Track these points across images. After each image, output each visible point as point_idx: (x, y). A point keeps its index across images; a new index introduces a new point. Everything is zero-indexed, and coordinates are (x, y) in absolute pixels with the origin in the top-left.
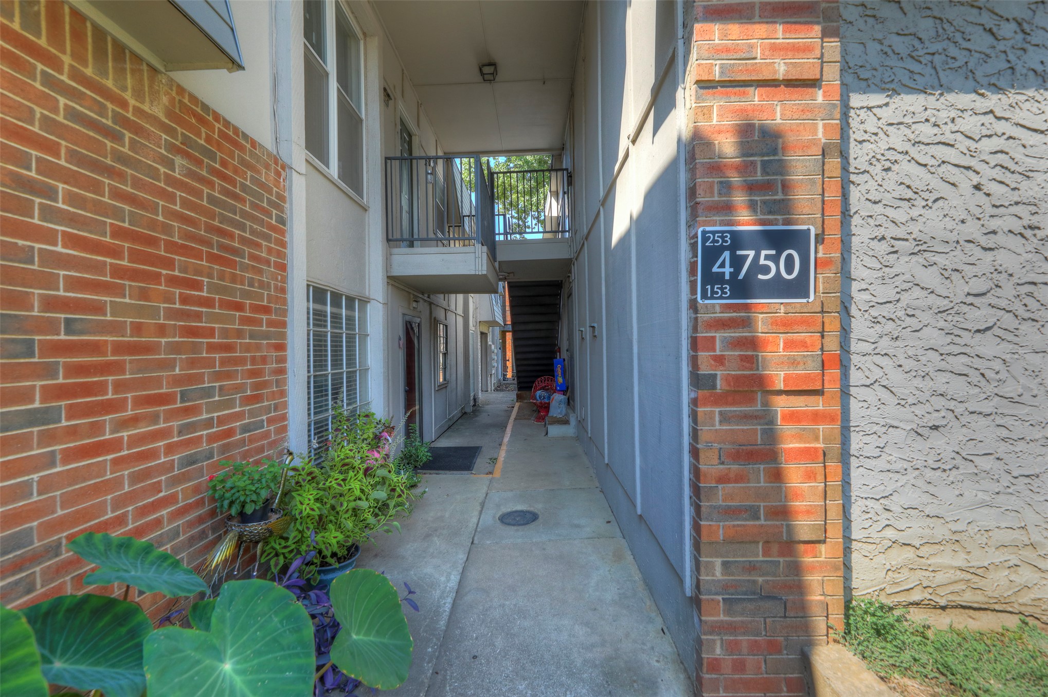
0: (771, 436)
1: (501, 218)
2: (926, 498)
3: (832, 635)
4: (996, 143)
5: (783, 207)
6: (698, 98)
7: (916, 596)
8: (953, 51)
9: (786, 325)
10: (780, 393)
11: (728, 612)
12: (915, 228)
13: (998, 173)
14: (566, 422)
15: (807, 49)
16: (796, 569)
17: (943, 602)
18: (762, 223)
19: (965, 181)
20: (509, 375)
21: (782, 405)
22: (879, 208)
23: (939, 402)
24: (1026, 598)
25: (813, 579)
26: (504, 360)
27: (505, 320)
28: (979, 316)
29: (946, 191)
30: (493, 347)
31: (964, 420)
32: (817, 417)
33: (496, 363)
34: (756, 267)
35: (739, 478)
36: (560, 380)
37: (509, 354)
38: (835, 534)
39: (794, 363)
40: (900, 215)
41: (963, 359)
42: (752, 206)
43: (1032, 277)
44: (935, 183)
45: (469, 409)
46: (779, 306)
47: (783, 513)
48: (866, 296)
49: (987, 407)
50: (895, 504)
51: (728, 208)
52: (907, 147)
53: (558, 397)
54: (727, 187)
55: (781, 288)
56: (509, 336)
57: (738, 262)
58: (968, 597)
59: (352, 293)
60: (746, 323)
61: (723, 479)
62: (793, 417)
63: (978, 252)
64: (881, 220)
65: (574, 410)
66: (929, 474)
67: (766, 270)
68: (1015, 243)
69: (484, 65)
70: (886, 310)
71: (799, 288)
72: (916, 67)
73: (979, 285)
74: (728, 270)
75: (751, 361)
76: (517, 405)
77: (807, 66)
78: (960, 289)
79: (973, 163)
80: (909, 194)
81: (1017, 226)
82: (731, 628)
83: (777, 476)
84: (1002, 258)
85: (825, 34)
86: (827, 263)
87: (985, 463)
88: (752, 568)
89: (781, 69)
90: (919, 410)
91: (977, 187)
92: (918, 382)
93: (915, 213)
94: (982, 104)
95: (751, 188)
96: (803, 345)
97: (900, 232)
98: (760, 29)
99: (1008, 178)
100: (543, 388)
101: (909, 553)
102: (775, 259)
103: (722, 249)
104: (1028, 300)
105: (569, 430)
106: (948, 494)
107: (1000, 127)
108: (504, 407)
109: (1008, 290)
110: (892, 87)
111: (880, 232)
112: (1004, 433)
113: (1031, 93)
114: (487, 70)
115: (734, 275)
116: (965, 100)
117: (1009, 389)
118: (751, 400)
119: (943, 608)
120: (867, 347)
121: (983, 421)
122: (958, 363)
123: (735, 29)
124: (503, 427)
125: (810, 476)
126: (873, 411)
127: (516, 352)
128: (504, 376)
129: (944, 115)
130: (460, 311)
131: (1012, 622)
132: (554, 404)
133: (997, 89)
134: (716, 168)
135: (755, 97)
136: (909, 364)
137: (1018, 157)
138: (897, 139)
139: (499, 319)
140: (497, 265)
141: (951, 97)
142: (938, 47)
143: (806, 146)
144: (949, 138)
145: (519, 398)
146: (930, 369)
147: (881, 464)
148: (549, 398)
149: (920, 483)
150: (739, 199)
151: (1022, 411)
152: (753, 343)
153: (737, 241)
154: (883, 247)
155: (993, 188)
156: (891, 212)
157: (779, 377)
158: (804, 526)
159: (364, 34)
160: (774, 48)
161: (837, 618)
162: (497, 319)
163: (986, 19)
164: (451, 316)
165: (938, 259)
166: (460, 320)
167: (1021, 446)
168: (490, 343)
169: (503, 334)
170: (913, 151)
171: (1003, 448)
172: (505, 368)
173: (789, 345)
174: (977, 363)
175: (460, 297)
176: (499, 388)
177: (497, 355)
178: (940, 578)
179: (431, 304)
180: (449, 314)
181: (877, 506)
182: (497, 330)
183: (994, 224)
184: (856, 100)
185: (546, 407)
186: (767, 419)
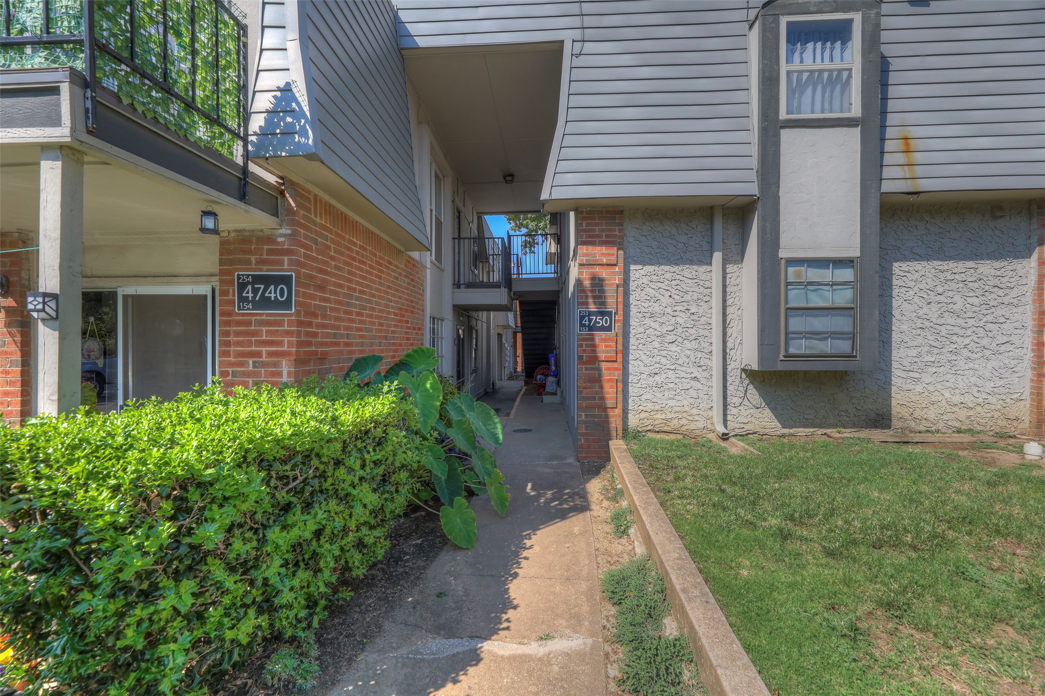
0: (600, 375)
1: (515, 256)
2: (653, 396)
3: (618, 437)
4: (677, 282)
5: (604, 304)
6: (579, 269)
7: (649, 428)
8: (663, 252)
9: (605, 340)
10: (603, 361)
11: (586, 429)
12: (650, 309)
13: (677, 292)
14: (555, 394)
15: (612, 255)
16: (607, 416)
17: (657, 430)
18: (598, 308)
19: (667, 294)
20: (519, 369)
21: (604, 365)
22: (639, 302)
23: (657, 366)
24: (684, 429)
25: (612, 420)
26: (515, 356)
27: (516, 323)
28: (670, 338)
29: (660, 297)
30: (506, 345)
31: (665, 371)
32: (615, 369)
33: (509, 358)
34: (596, 322)
35: (590, 388)
36: (553, 368)
37: (520, 351)
38: (620, 405)
39: (607, 352)
40: (646, 305)
41: (666, 352)
42: (595, 303)
43: (687, 325)
44: (657, 295)
45: (490, 390)
46: (603, 334)
47: (603, 399)
48: (634, 331)
49: (672, 367)
50: (643, 398)
51: (587, 304)
52: (649, 283)
53: (551, 379)
54: (587, 297)
55: (603, 329)
56: (519, 336)
57: (590, 320)
58: (666, 429)
59: (438, 317)
60: (593, 339)
61: (585, 388)
62: (608, 369)
63: (671, 317)
64: (640, 306)
65: (560, 387)
66: (654, 388)
67: (599, 323)
68: (682, 314)
69: (506, 176)
70: (641, 336)
71: (609, 329)
72: (651, 257)
73: (671, 328)
74: (587, 323)
75: (594, 351)
76: (524, 388)
77: (613, 259)
78: (665, 329)
79: (669, 288)
80: (649, 298)
81: (683, 309)
82: (586, 434)
83: (601, 387)
84: (678, 319)
85: (618, 249)
86: (619, 321)
87: (671, 385)
88: (594, 416)
89: (605, 261)
90: (651, 368)
91: (670, 296)
92: (651, 359)
93: (650, 304)
94: (673, 270)
95: (594, 297)
96: (610, 346)
97: (646, 310)
98: (598, 248)
99: (681, 294)
100: (542, 374)
101: (647, 414)
102: (602, 320)
103: (585, 316)
104: (686, 333)
105: (556, 399)
106: (659, 395)
107: (678, 277)
108: (515, 390)
109: (680, 330)
110: (644, 263)
111: (639, 310)
112: (678, 376)
113: (688, 266)
114: (508, 178)
115: (589, 324)
116: (667, 268)
117: (680, 362)
118: (594, 364)
119: (658, 432)
120: (634, 347)
121: (671, 372)
122: (664, 353)
123: (590, 248)
124: (514, 400)
125: (612, 387)
126: (636, 368)
127: (525, 350)
128: (515, 369)
129: (660, 273)
130: (484, 319)
131: (680, 437)
132: (548, 384)
133: (677, 264)
134: (584, 291)
135: (597, 269)
136: (648, 353)
137: (683, 287)
138: (645, 280)
139: (512, 324)
140: (512, 293)
141: (662, 267)
142: (659, 251)
143: (612, 285)
144: (662, 280)
145: (526, 383)
146: (655, 354)
147: (639, 385)
148: (545, 380)
149: (651, 391)
150: (590, 300)
151: (684, 369)
152: (594, 346)
153: (590, 314)
154: (641, 315)
155: (676, 297)
156: (643, 304)
157: (602, 356)
158: (610, 403)
159: (444, 177)
160: (602, 254)
161: (620, 432)
162: (510, 324)
163: (674, 242)
164: (479, 323)
165: (658, 319)
166: (485, 325)
167: (683, 380)
168: (504, 342)
169: (515, 334)
170: (650, 284)
171: (678, 380)
172: (516, 362)
173: (606, 346)
174: (669, 352)
175: (485, 313)
176: (511, 378)
177: (509, 351)
178: (656, 422)
179: (469, 317)
180: (478, 322)
181: (637, 399)
182: (510, 332)
183: (676, 308)
184: (632, 267)
185: (543, 386)
186: (599, 369)
